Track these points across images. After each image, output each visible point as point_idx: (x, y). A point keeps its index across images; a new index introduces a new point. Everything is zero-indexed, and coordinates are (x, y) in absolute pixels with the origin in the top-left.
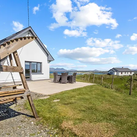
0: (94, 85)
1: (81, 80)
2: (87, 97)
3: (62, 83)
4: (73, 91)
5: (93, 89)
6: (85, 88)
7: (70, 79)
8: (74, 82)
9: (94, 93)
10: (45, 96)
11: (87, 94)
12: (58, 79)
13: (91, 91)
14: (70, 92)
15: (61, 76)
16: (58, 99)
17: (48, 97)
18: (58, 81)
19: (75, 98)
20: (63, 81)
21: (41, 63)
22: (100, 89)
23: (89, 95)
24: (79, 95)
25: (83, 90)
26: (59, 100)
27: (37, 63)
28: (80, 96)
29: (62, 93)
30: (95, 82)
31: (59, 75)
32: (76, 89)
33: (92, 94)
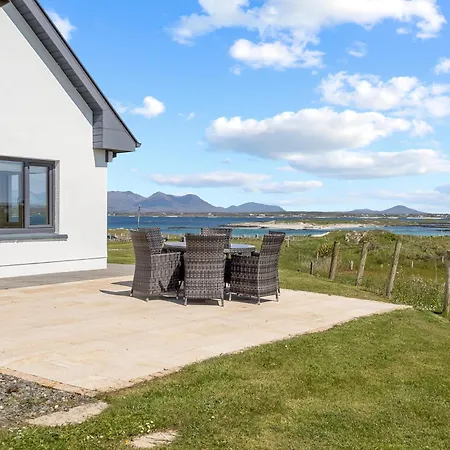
0: (398, 315)
1: (309, 279)
2: (359, 406)
3: (192, 301)
4: (267, 357)
5: (396, 340)
6: (343, 333)
7: (242, 276)
8: (268, 293)
9: (400, 373)
10: (76, 399)
11: (359, 380)
12: (163, 272)
13: (380, 360)
14: (247, 370)
15: (182, 251)
16: (160, 426)
17: (95, 409)
18: (166, 284)
19: (284, 421)
20: (194, 284)
21: (50, 166)
22: (435, 342)
23: (374, 391)
24: (302, 395)
25: (332, 349)
26: (169, 436)
27: (27, 163)
28: (313, 402)
29: (193, 378)
30: (400, 294)
31: (172, 249)
32: (280, 345)
33: (392, 384)
